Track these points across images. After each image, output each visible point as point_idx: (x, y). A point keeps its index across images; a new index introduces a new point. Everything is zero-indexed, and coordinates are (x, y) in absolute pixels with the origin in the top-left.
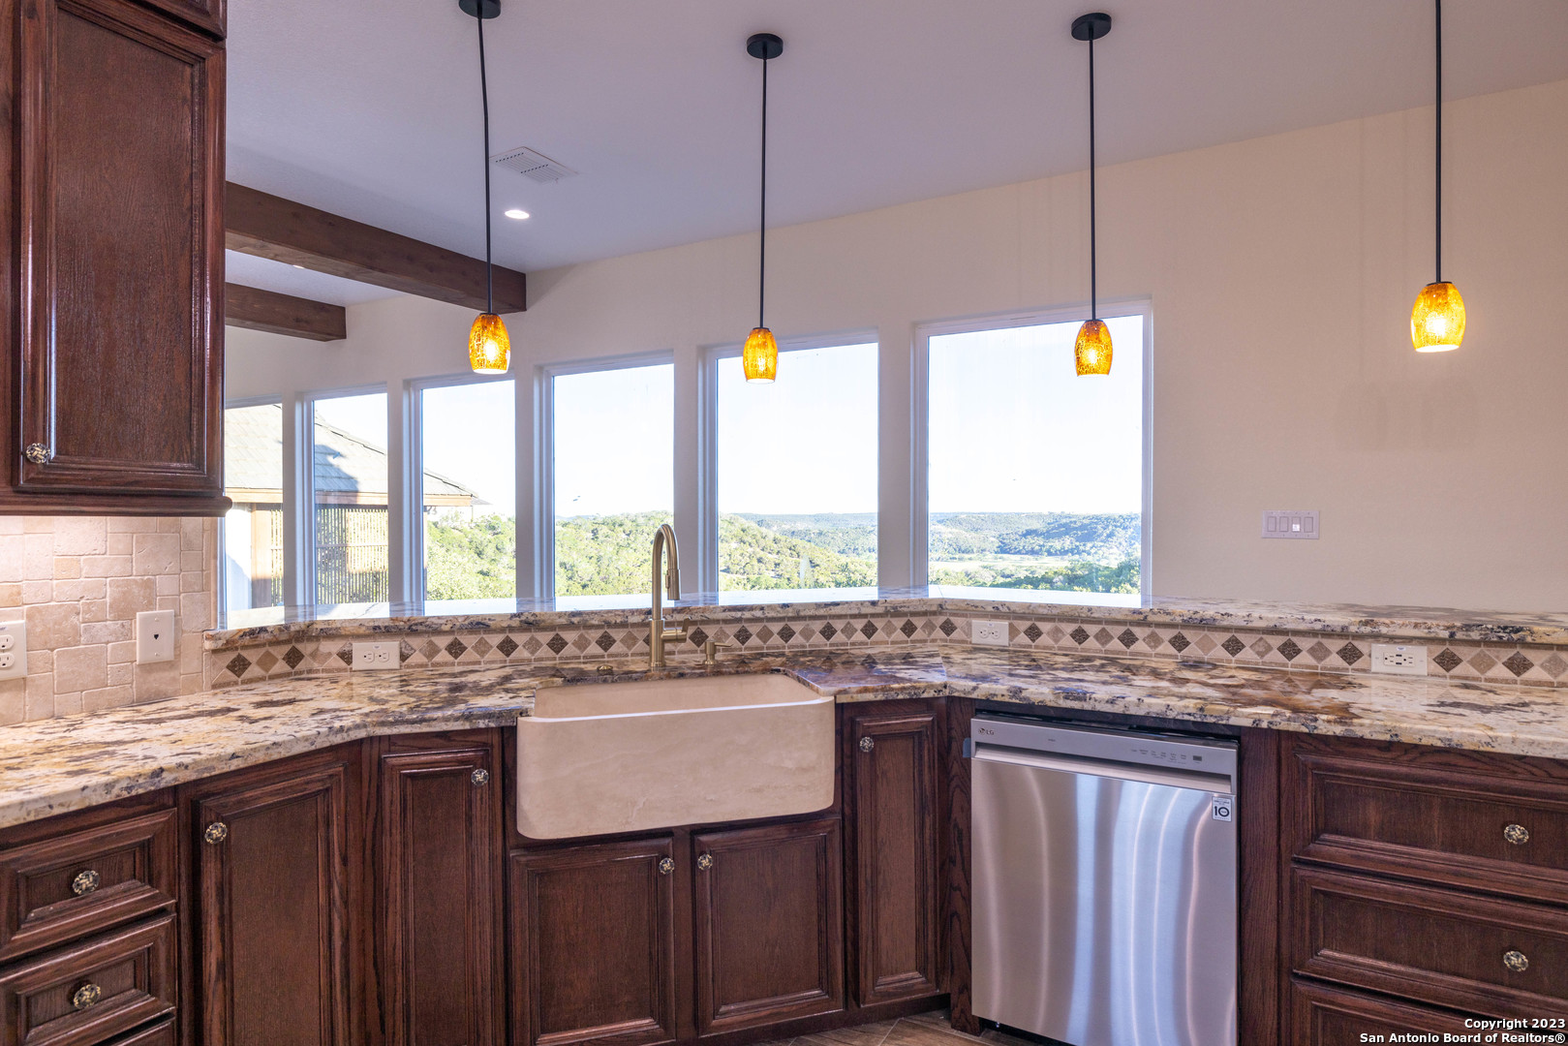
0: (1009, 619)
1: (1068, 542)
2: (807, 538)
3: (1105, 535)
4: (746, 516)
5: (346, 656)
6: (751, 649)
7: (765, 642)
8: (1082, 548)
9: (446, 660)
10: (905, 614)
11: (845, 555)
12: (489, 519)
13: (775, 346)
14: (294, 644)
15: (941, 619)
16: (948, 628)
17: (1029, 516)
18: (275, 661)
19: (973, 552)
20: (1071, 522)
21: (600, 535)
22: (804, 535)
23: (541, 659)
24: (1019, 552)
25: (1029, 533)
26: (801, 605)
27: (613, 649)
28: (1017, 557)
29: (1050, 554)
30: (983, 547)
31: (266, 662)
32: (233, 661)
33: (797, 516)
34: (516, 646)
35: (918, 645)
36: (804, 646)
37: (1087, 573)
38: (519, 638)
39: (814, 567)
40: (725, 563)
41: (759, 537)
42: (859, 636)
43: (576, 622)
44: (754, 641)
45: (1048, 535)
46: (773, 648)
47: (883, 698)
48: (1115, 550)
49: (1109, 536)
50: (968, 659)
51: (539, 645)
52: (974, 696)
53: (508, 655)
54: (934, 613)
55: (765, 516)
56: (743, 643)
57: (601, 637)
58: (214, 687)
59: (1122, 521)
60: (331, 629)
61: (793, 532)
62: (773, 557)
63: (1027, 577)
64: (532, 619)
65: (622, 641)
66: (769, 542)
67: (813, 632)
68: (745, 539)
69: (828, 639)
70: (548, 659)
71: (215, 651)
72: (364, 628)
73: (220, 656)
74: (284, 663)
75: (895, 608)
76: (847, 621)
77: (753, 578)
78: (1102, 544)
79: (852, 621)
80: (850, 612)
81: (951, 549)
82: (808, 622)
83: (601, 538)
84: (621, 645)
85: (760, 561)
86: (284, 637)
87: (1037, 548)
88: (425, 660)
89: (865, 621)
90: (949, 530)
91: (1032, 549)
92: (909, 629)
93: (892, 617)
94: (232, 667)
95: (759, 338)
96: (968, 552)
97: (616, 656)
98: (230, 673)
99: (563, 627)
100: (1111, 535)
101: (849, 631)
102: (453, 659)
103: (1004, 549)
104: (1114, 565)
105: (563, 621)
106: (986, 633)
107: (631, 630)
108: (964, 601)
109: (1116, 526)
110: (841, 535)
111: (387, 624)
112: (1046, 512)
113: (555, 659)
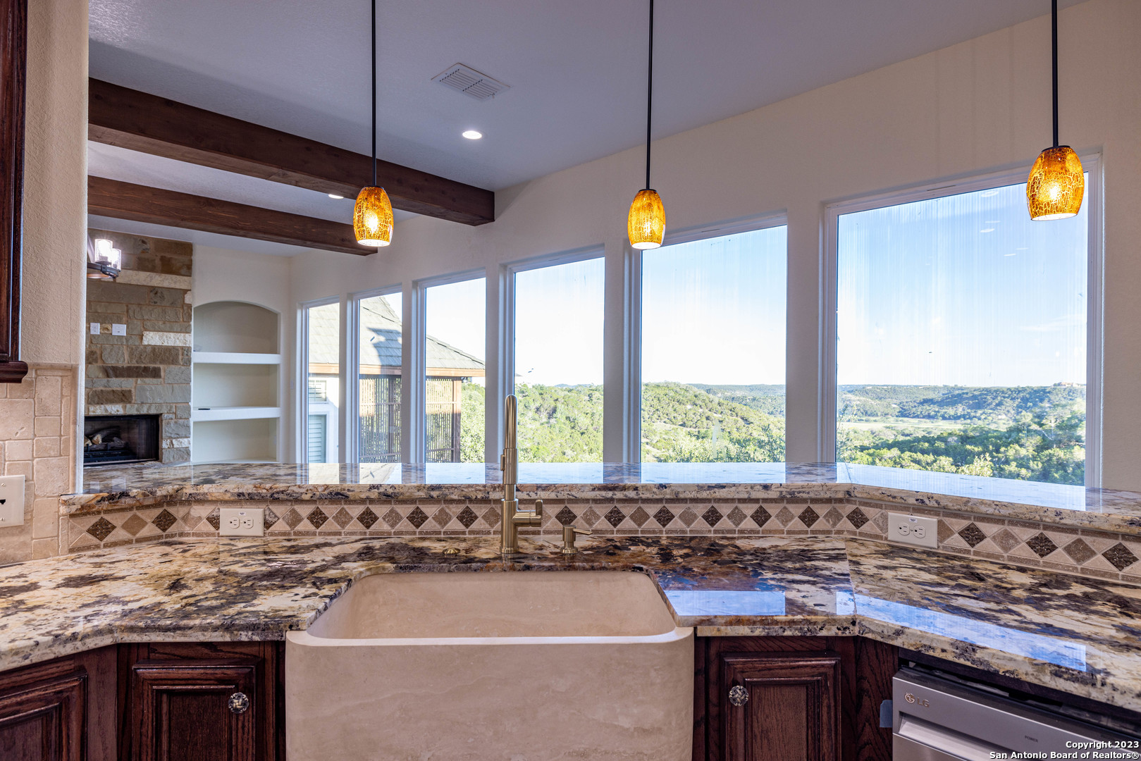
0: (938, 515)
1: (961, 409)
2: (744, 402)
3: (994, 404)
4: (698, 386)
5: (214, 521)
6: (624, 532)
7: (639, 525)
8: (973, 414)
9: (307, 529)
10: (804, 501)
11: (773, 416)
12: (520, 386)
13: (662, 207)
14: (165, 507)
15: (849, 508)
16: (858, 519)
17: (927, 388)
18: (144, 524)
19: (877, 415)
20: (963, 393)
21: (594, 398)
22: (741, 400)
23: (401, 533)
24: (917, 417)
25: (925, 401)
26: (680, 486)
27: (474, 526)
28: (916, 420)
29: (944, 418)
30: (886, 411)
31: (133, 525)
32: (95, 525)
33: (736, 386)
34: (376, 518)
35: (821, 537)
36: (684, 532)
37: (978, 434)
38: (380, 510)
39: (749, 424)
40: (682, 419)
41: (707, 401)
42: (749, 524)
43: (435, 496)
44: (627, 524)
45: (941, 403)
46: (649, 532)
47: (763, 634)
48: (1004, 417)
49: (998, 405)
50: (885, 568)
51: (399, 518)
52: (897, 642)
53: (368, 527)
54: (840, 501)
55: (712, 386)
56: (615, 525)
57: (463, 513)
58: (71, 551)
59: (1010, 393)
60: (199, 494)
61: (733, 398)
62: (718, 416)
63: (924, 437)
64: (390, 491)
65: (484, 517)
66: (715, 405)
67: (695, 517)
68: (697, 402)
69: (712, 525)
70: (407, 533)
71: (72, 516)
72: (229, 495)
73: (78, 520)
74: (154, 526)
75: (792, 493)
76: (734, 505)
77: (703, 431)
78: (991, 411)
79: (740, 506)
80: (737, 496)
81: (859, 413)
82: (689, 505)
83: (594, 400)
84: (483, 521)
85: (708, 418)
86: (149, 501)
87: (933, 413)
88: (288, 528)
89: (756, 506)
90: (858, 398)
91: (929, 414)
92: (809, 517)
93: (788, 503)
94: (92, 531)
95: (645, 200)
96: (873, 416)
97: (478, 532)
98: (90, 537)
99: (423, 501)
100: (1000, 404)
101: (737, 516)
102: (314, 528)
103: (904, 413)
104: (1003, 429)
105: (422, 494)
106: (907, 530)
107: (494, 506)
108: (879, 489)
109: (1004, 397)
110: (770, 400)
111: (250, 491)
112: (941, 385)
113: (414, 533)
